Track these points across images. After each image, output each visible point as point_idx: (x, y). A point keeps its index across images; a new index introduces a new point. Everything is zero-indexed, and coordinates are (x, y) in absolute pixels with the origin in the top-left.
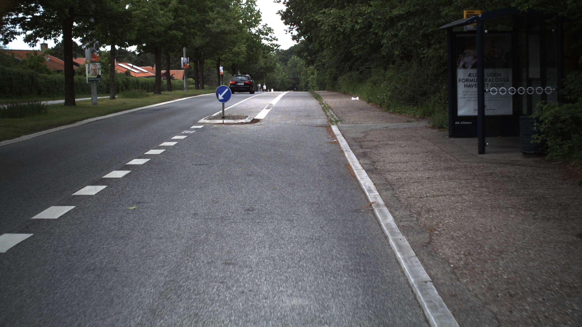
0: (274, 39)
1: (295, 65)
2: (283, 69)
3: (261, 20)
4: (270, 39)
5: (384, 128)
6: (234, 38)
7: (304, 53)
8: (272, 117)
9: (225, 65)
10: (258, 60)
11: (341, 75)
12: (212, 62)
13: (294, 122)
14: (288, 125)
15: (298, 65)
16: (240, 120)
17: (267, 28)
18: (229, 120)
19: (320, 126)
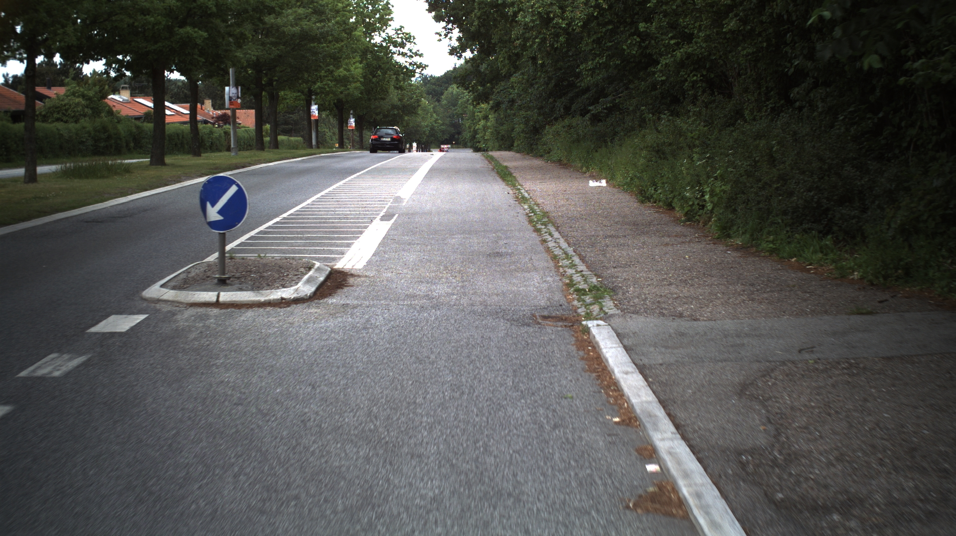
0: (416, 54)
1: (454, 102)
2: (434, 108)
3: (392, 19)
4: (408, 55)
5: (800, 351)
6: (335, 49)
7: (472, 81)
8: (390, 259)
9: (322, 103)
10: (388, 93)
11: (549, 123)
12: (296, 96)
13: (456, 292)
14: (438, 312)
15: (459, 103)
16: (278, 288)
17: (403, 34)
18: (239, 293)
19: (546, 313)
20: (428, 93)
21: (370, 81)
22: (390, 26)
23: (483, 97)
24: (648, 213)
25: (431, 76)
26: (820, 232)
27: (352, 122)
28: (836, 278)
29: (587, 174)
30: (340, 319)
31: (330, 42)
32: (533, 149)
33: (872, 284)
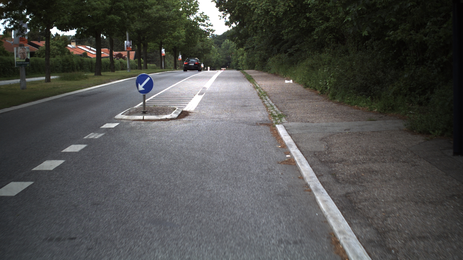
0: (210, 25)
1: (227, 47)
2: (218, 50)
3: (198, 9)
4: (206, 25)
5: (345, 130)
6: (173, 23)
7: (236, 38)
8: (204, 108)
9: (167, 48)
10: (196, 43)
11: (270, 57)
12: (155, 45)
13: (229, 117)
14: (223, 122)
15: (230, 48)
16: (164, 115)
17: (204, 16)
18: (151, 116)
19: (261, 123)
20: (215, 43)
21: (188, 38)
22: (198, 12)
23: (241, 45)
24: (307, 91)
25: (217, 35)
26: (366, 95)
27: (180, 57)
28: (368, 111)
29: (286, 78)
30: (188, 124)
31: (171, 20)
32: (263, 68)
33: (380, 113)
